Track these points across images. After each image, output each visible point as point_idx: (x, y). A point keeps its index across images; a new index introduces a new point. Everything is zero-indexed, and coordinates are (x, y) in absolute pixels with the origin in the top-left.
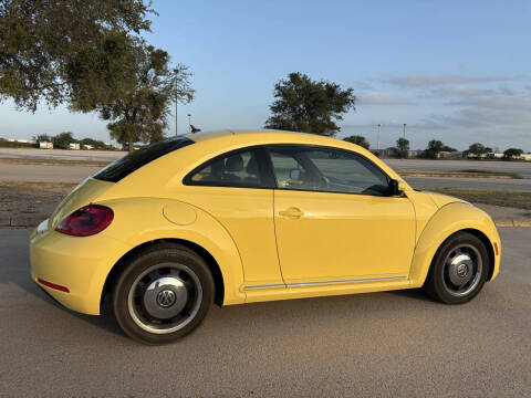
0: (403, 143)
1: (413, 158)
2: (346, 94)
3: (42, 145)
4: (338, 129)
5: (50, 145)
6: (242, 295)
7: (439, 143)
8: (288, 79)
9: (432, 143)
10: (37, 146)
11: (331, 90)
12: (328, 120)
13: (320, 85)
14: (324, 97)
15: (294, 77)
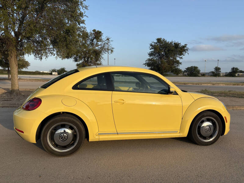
0: (217, 69)
1: (223, 76)
2: (184, 47)
3: (53, 73)
4: (181, 63)
5: (56, 73)
6: (97, 137)
7: (237, 69)
8: (156, 41)
9: (233, 68)
10: (51, 74)
11: (177, 45)
12: (176, 59)
13: (171, 43)
14: (173, 48)
15: (159, 40)
